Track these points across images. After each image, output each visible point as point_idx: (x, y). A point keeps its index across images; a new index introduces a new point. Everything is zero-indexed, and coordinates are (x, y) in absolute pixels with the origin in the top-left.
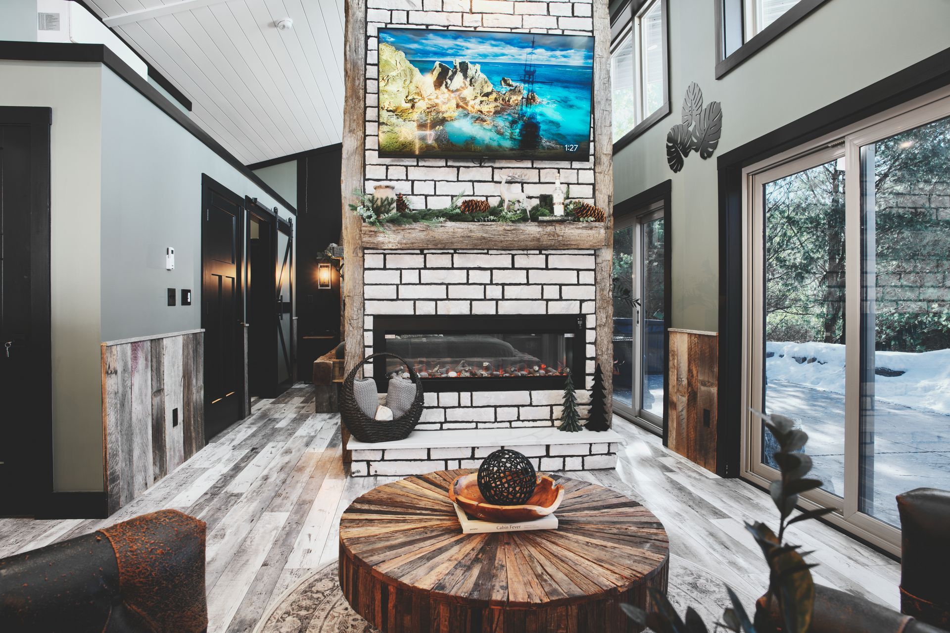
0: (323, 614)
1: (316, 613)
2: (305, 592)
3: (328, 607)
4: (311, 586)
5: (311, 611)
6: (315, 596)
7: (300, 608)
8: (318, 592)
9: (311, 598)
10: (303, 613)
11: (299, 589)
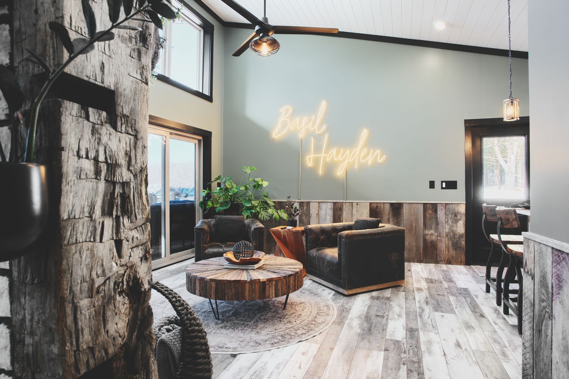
0: (305, 321)
1: (308, 322)
2: (311, 330)
3: (302, 323)
4: (308, 332)
5: (310, 323)
6: (307, 328)
7: (314, 324)
8: (305, 329)
9: (309, 327)
10: (314, 323)
11: (314, 332)
